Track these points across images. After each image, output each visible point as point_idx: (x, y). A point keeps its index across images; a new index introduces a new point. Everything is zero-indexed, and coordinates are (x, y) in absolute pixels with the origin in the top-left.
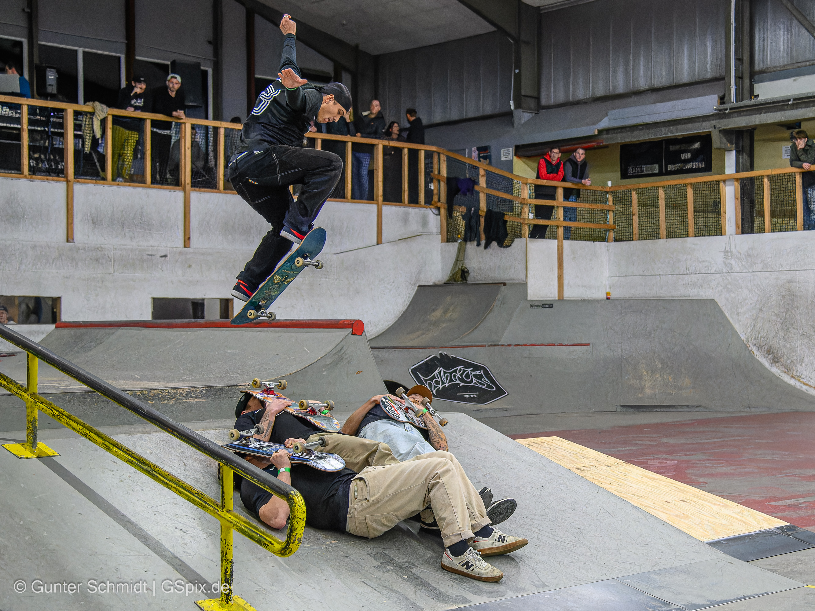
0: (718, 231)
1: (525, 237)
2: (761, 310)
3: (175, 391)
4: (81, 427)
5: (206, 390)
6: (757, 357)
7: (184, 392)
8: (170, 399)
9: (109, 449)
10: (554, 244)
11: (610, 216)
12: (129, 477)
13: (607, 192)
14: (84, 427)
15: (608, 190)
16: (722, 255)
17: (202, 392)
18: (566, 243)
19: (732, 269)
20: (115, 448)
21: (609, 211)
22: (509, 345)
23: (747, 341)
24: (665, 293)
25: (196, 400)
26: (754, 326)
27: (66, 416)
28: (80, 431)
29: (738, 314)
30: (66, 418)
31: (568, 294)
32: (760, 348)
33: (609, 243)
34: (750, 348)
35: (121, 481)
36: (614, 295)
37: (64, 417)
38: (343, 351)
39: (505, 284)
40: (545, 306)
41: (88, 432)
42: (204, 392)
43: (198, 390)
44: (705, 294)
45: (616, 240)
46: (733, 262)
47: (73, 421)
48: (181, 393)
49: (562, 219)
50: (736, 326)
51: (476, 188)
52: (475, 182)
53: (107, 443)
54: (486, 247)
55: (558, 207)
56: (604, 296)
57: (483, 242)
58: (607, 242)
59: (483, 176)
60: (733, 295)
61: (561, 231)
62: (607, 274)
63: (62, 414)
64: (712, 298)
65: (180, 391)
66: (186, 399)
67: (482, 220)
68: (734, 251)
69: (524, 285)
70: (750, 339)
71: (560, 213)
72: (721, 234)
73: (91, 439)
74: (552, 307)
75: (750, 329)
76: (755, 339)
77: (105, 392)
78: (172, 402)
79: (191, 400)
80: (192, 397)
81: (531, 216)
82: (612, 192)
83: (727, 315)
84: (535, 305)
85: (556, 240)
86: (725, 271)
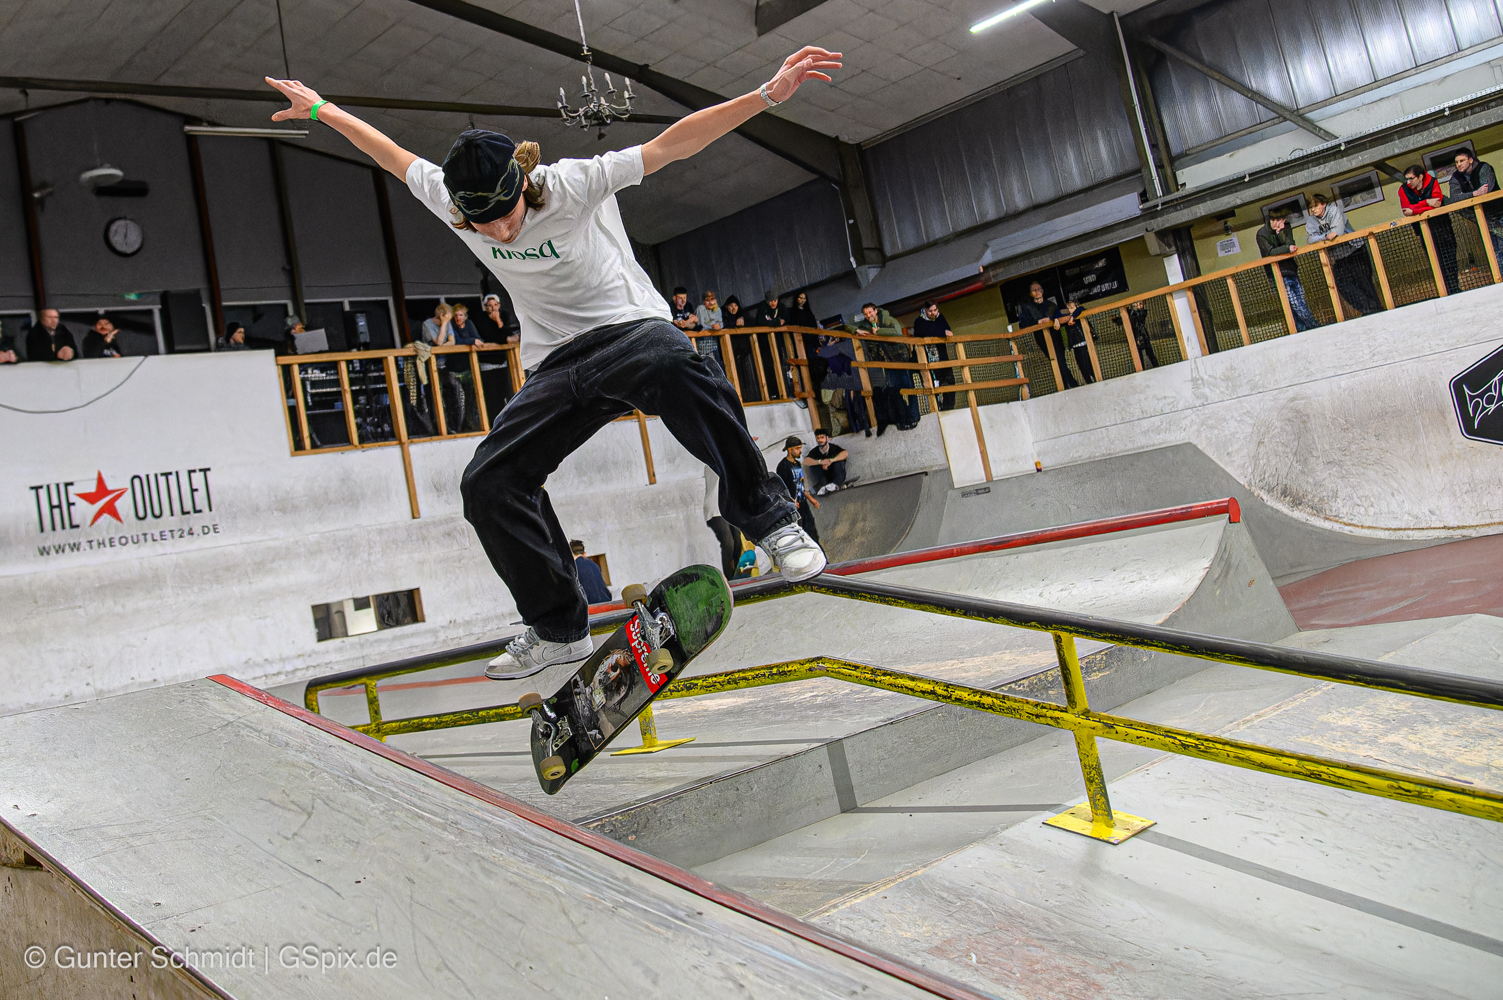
0: (1176, 357)
2: (1260, 443)
4: (1294, 762)
6: (1269, 503)
10: (967, 411)
11: (1019, 368)
13: (1009, 340)
15: (1010, 336)
16: (1190, 384)
18: (981, 409)
19: (1207, 399)
21: (1016, 362)
23: (1250, 484)
24: (1121, 447)
25: (1100, 675)
26: (1255, 464)
29: (1229, 454)
30: (1227, 748)
31: (999, 471)
32: (1270, 490)
33: (1024, 402)
34: (1256, 494)
36: (1046, 463)
38: (1228, 551)
39: (926, 473)
40: (979, 490)
41: (1323, 768)
43: (1098, 657)
44: (1175, 438)
45: (1033, 396)
46: (1206, 391)
49: (970, 381)
50: (1229, 470)
51: (853, 364)
52: (853, 358)
54: (879, 435)
56: (1033, 468)
57: (874, 429)
58: (1023, 400)
60: (1216, 432)
61: (972, 396)
62: (1029, 438)
63: (1206, 740)
64: (1186, 441)
67: (869, 402)
68: (1206, 377)
69: (948, 470)
70: (1254, 481)
71: (966, 372)
72: (1181, 360)
74: (988, 491)
75: (1250, 470)
76: (1260, 480)
80: (1094, 671)
82: (1014, 339)
83: (1213, 458)
84: (966, 493)
85: (969, 409)
86: (1198, 403)
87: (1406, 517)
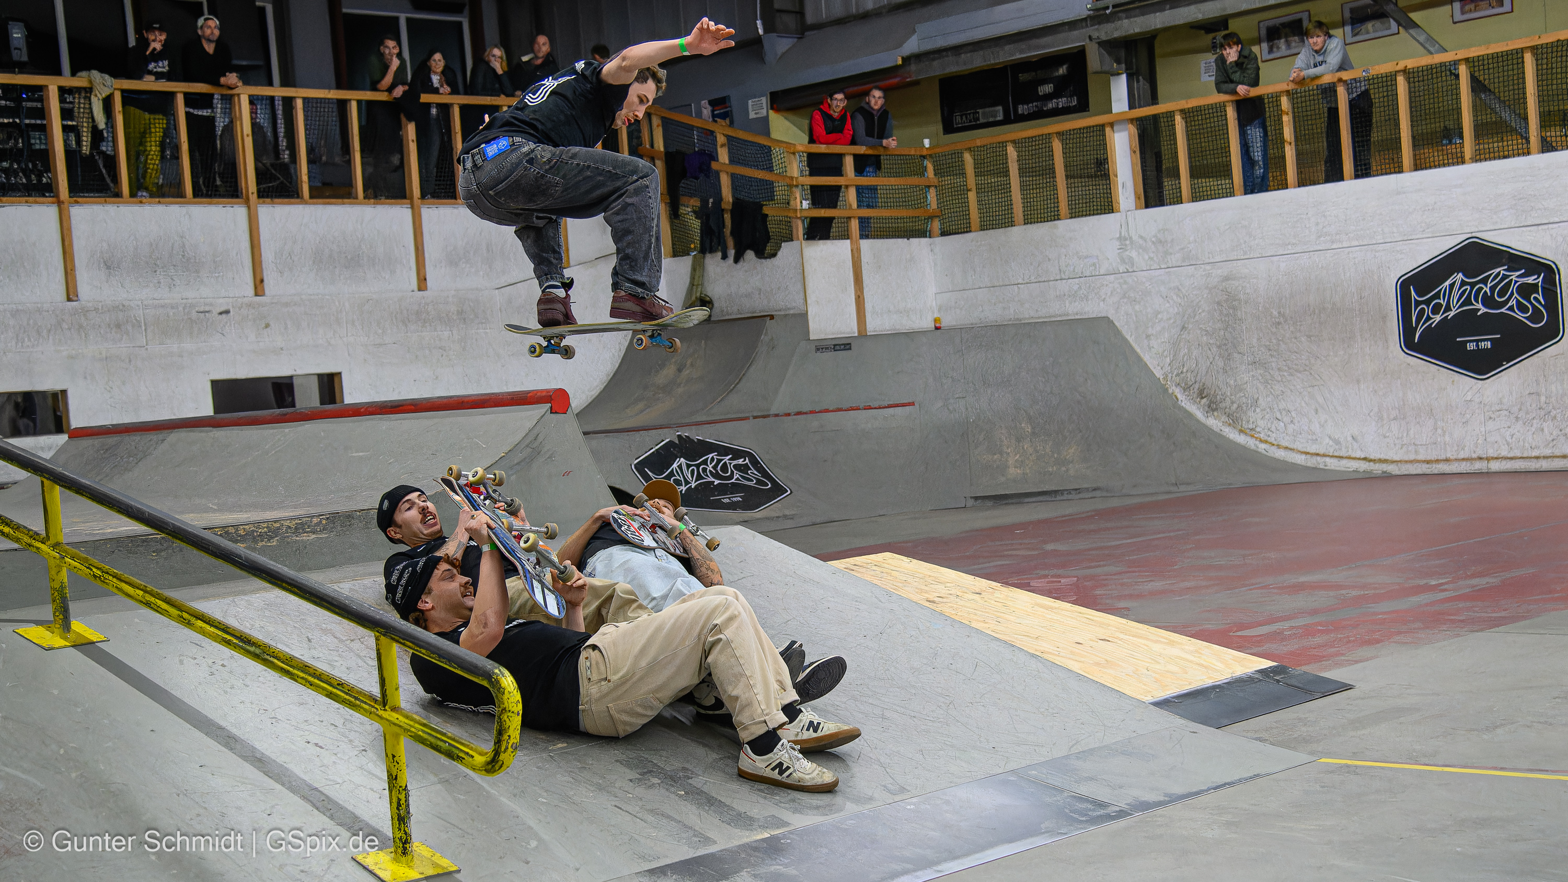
0: (1107, 206)
1: (798, 239)
2: (1183, 328)
3: (277, 525)
4: (141, 593)
5: (328, 518)
6: (1183, 404)
7: (292, 524)
8: (273, 538)
9: (189, 624)
10: (845, 246)
11: (932, 196)
12: (223, 665)
13: (924, 157)
14: (146, 592)
15: (925, 153)
16: (1117, 244)
17: (321, 522)
19: (1133, 265)
20: (199, 621)
21: (929, 187)
22: (789, 415)
23: (1165, 378)
24: (1029, 312)
25: (314, 536)
26: (1175, 354)
27: (114, 577)
28: (141, 598)
29: (1148, 337)
30: (115, 580)
31: (874, 325)
32: (1186, 388)
33: (932, 239)
34: (1170, 391)
35: (212, 674)
36: (946, 322)
37: (111, 578)
38: (540, 439)
39: (772, 317)
40: (838, 347)
41: (153, 599)
42: (324, 522)
43: (315, 520)
44: (1092, 309)
45: (944, 233)
46: (1134, 254)
47: (126, 582)
48: (290, 527)
50: (1146, 358)
51: (714, 165)
52: (714, 157)
53: (185, 615)
54: (736, 260)
55: (847, 187)
56: (931, 326)
57: (732, 253)
58: (930, 237)
59: (722, 146)
60: (1137, 307)
62: (932, 290)
63: (107, 573)
64: (1104, 315)
65: (287, 523)
66: (297, 536)
67: (727, 217)
68: (1135, 238)
69: (803, 317)
70: (1170, 375)
71: (851, 196)
72: (1112, 211)
73: (159, 609)
74: (850, 349)
75: (1168, 360)
76: (1178, 375)
77: (174, 532)
78: (274, 543)
79: (304, 537)
80: (307, 532)
81: (805, 204)
82: (931, 156)
83: (1131, 340)
84: (823, 347)
85: (848, 241)
86: (1122, 269)
87: (1327, 440)
